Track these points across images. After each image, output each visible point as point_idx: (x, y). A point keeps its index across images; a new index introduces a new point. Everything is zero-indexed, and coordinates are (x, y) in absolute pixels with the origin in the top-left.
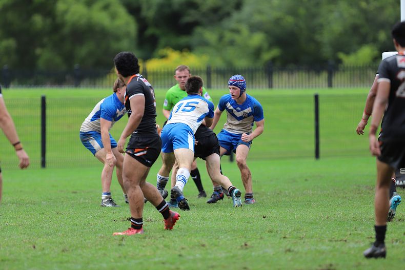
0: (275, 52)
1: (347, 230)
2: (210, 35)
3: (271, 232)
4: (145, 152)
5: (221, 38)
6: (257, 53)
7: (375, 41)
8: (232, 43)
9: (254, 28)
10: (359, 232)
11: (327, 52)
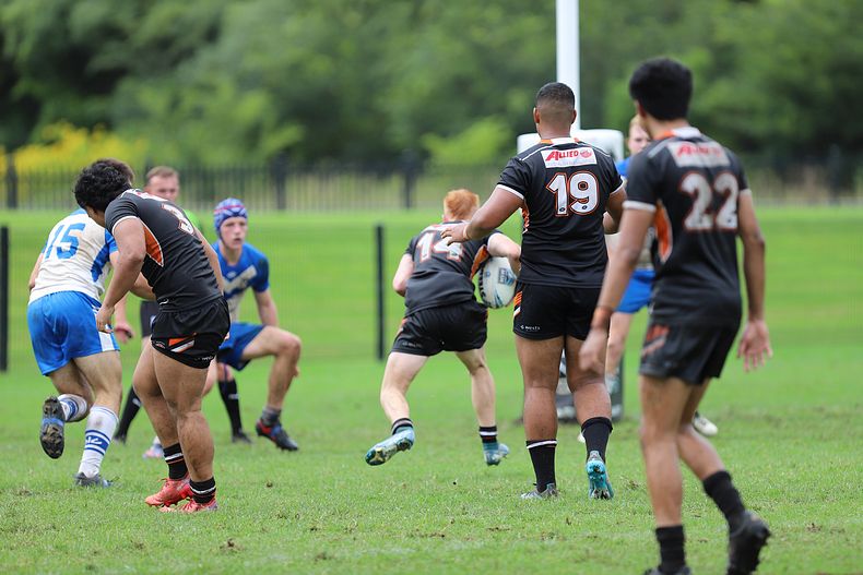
0: (291, 134)
1: (446, 513)
2: (152, 97)
3: (283, 516)
4: (192, 343)
5: (175, 104)
6: (253, 135)
7: (501, 111)
8: (198, 114)
9: (246, 82)
10: (472, 517)
11: (400, 134)
